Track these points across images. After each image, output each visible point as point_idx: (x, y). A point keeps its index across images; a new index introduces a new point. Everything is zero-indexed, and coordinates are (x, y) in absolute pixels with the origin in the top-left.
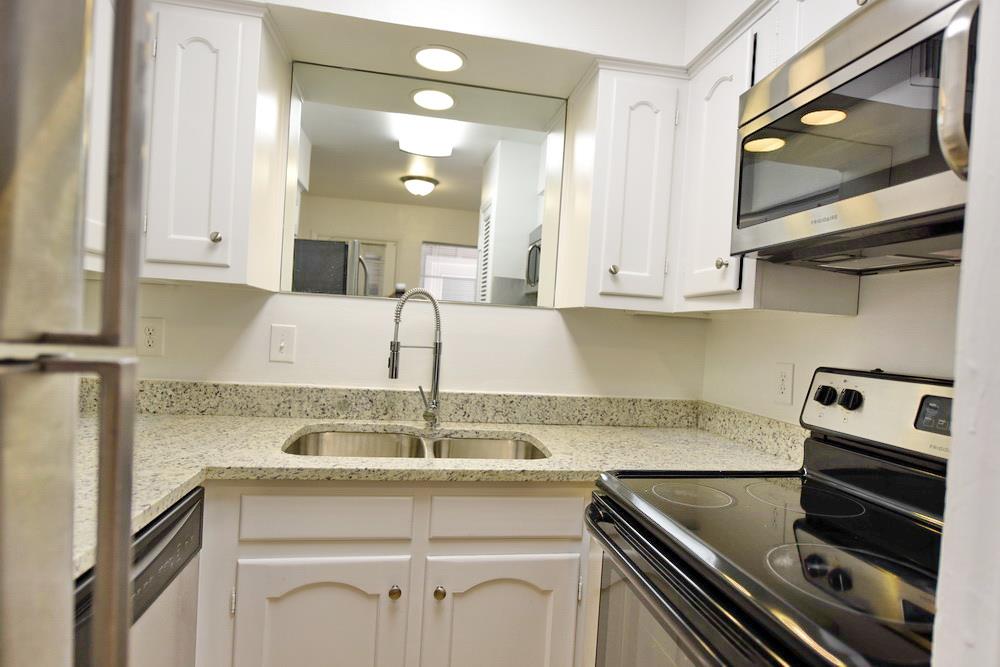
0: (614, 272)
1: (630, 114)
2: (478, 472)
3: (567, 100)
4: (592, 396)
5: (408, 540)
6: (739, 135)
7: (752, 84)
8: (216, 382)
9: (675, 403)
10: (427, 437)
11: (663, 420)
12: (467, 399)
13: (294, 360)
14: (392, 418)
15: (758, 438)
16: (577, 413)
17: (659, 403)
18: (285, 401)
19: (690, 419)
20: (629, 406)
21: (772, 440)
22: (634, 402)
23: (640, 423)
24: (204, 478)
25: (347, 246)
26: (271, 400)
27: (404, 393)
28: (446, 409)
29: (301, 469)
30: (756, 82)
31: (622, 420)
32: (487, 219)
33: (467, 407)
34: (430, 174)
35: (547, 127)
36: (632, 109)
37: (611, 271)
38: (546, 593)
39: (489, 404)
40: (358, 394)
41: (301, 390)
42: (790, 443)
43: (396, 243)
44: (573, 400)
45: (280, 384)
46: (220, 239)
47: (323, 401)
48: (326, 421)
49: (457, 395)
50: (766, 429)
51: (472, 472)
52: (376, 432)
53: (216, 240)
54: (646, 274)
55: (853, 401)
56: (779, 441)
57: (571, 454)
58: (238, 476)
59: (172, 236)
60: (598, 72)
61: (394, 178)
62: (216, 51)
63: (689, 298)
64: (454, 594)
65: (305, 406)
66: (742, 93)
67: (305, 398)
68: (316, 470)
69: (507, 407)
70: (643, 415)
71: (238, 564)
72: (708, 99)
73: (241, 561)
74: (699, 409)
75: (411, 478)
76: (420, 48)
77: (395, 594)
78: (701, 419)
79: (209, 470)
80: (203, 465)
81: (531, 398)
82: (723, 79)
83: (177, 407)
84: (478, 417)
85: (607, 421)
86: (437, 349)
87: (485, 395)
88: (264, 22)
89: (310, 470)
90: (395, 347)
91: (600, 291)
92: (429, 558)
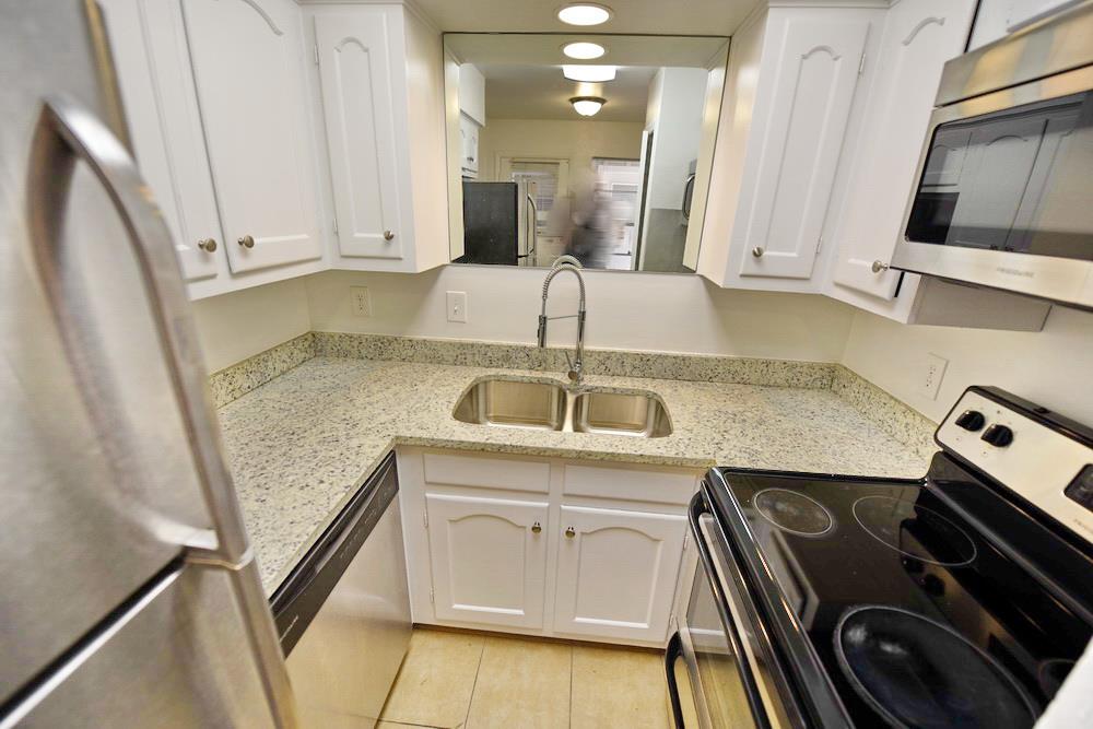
0: (758, 255)
1: (802, 62)
2: (602, 453)
3: (731, 37)
4: (725, 356)
5: (547, 494)
6: (931, 121)
7: (966, 50)
8: (411, 337)
9: (811, 366)
10: (572, 392)
11: (795, 381)
12: (609, 356)
13: (466, 319)
14: (545, 369)
15: (890, 422)
16: (709, 371)
17: (794, 366)
18: (463, 354)
19: (825, 381)
20: (763, 367)
21: (904, 429)
22: (767, 364)
23: (771, 383)
24: (394, 445)
25: (516, 186)
26: (451, 353)
27: (555, 350)
28: (589, 363)
29: (462, 442)
30: (973, 47)
31: (754, 378)
32: (651, 136)
33: (608, 363)
34: (598, 94)
35: (709, 65)
36: (805, 57)
37: (755, 253)
38: (657, 541)
39: (628, 361)
40: (518, 349)
41: (472, 345)
42: (921, 439)
43: (568, 160)
44: (707, 360)
45: (457, 339)
46: (392, 237)
47: (489, 354)
48: (492, 372)
49: (600, 352)
50: (899, 416)
51: (597, 453)
52: (531, 382)
53: (389, 238)
54: (794, 255)
55: (1001, 437)
56: (911, 432)
57: (691, 431)
58: (418, 443)
59: (357, 235)
60: (766, 12)
61: (564, 99)
62: (366, 50)
63: (838, 285)
64: (582, 534)
65: (477, 358)
66: (948, 59)
67: (476, 352)
68: (474, 443)
69: (645, 365)
70: (776, 375)
71: (426, 498)
72: (906, 43)
73: (428, 495)
74: (836, 373)
75: (547, 454)
76: (561, 7)
77: (537, 529)
78: (835, 384)
79: (397, 438)
80: (393, 434)
81: (666, 357)
82: (931, 20)
83: (385, 356)
84: (617, 372)
85: (738, 379)
86: (582, 316)
87: (625, 354)
88: (405, 7)
89: (469, 442)
90: (543, 320)
91: (741, 272)
92: (563, 507)
